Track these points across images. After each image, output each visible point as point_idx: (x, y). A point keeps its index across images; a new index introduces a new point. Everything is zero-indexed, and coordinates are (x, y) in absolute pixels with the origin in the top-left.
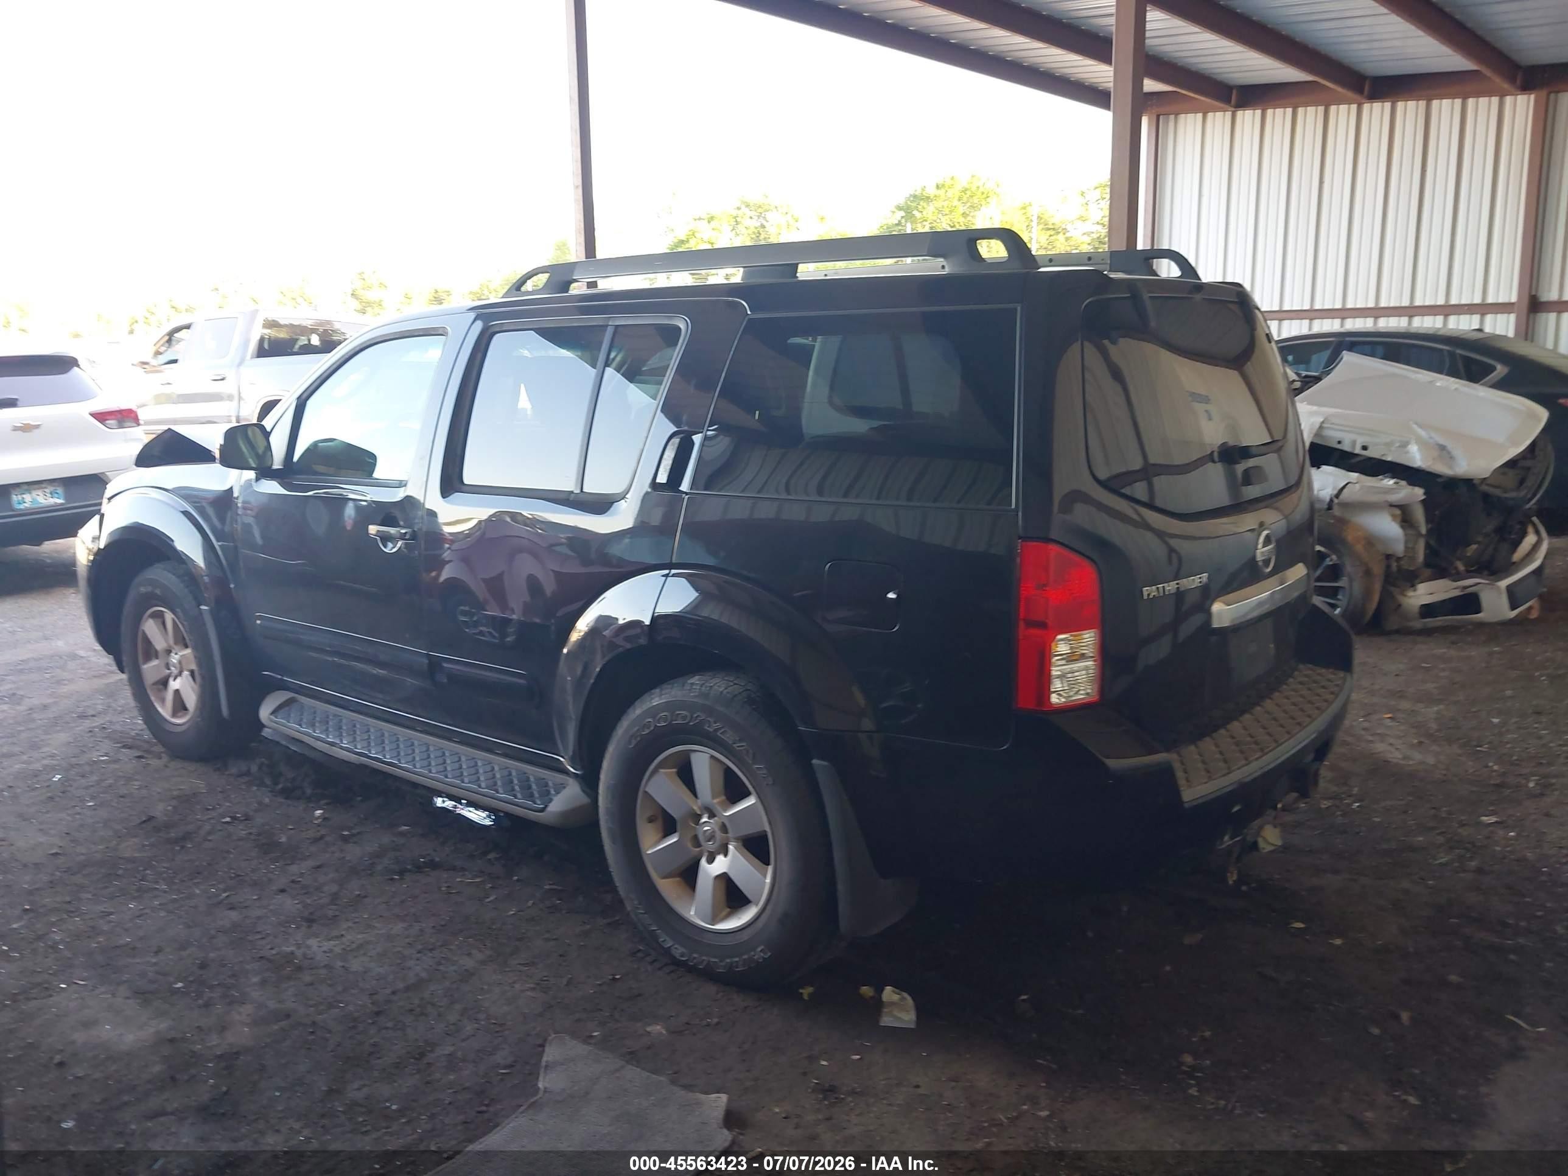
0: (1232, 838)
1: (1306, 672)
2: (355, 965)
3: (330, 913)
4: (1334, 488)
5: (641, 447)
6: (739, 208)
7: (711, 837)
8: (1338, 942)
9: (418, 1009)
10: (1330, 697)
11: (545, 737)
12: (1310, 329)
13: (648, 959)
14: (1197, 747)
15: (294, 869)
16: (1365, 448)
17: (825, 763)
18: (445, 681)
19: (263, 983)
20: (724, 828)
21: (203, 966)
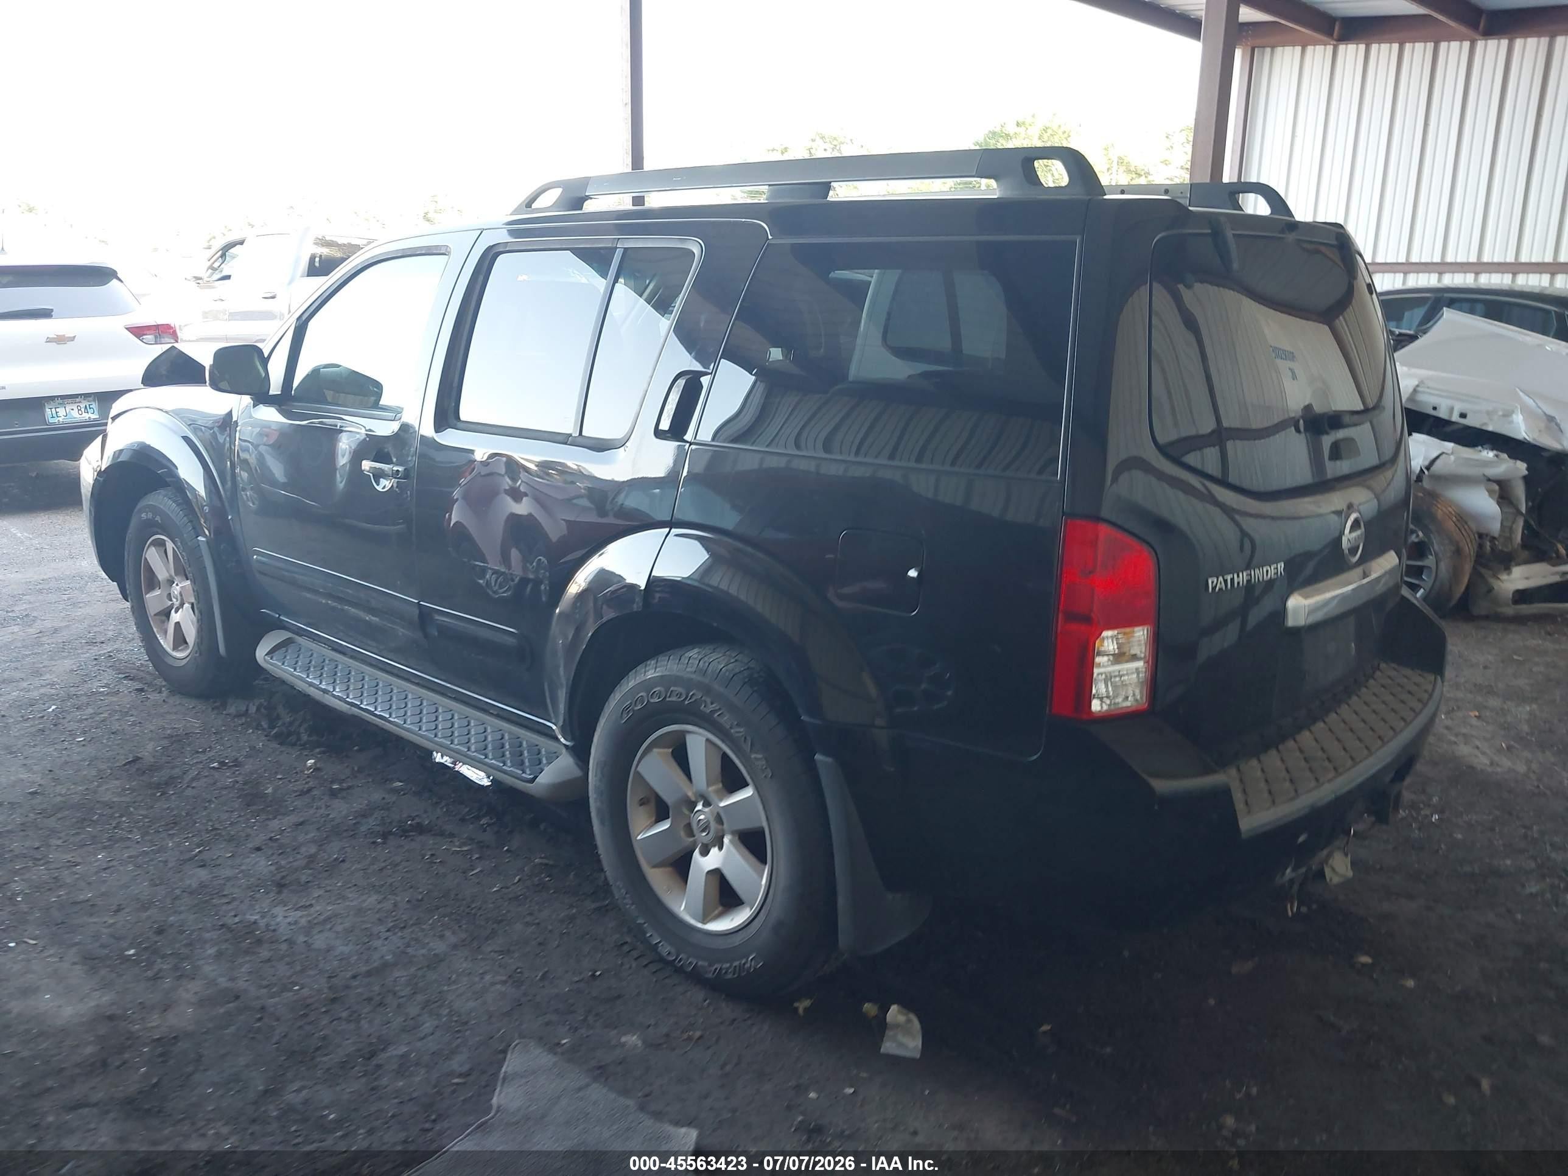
0: (1294, 870)
1: (1388, 671)
2: (320, 941)
3: (304, 879)
4: (1425, 458)
5: (645, 389)
6: (813, 140)
7: (706, 828)
8: (1410, 983)
9: (378, 998)
10: (1418, 706)
11: (536, 702)
12: (1404, 283)
13: (635, 954)
14: (1259, 761)
15: (275, 824)
16: (1463, 416)
17: (829, 760)
18: (436, 634)
19: (219, 955)
20: (719, 819)
21: (160, 932)
